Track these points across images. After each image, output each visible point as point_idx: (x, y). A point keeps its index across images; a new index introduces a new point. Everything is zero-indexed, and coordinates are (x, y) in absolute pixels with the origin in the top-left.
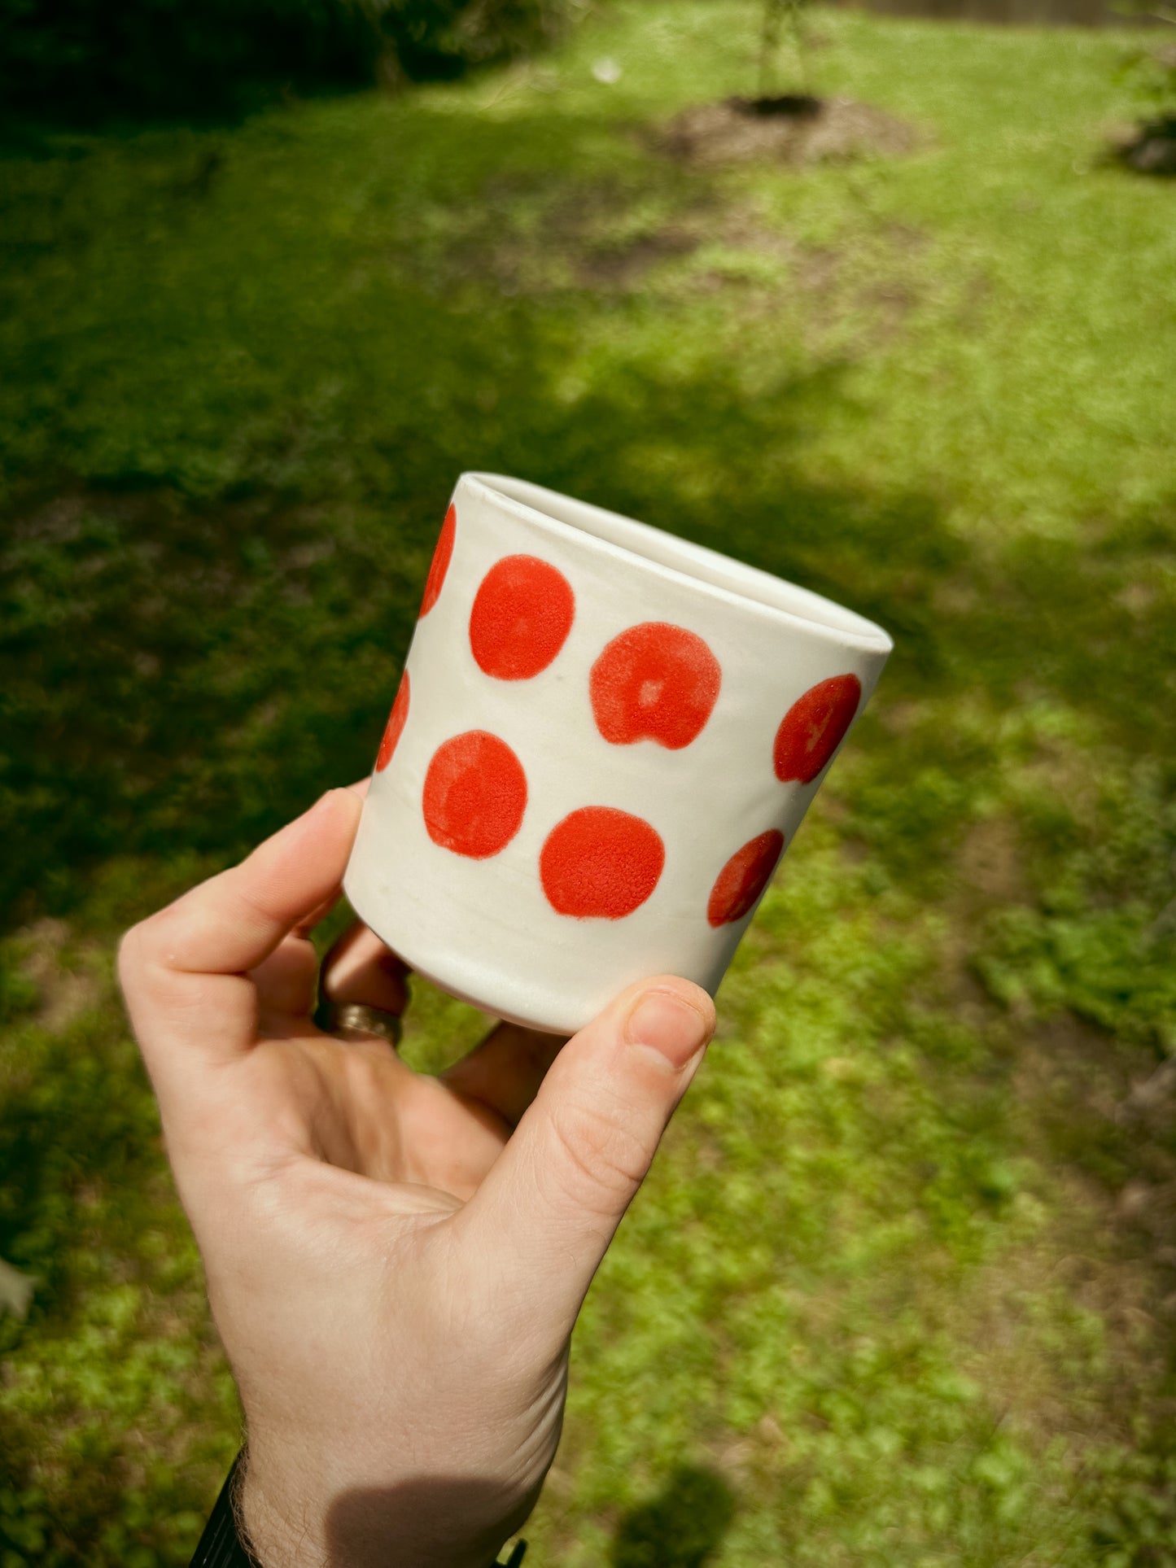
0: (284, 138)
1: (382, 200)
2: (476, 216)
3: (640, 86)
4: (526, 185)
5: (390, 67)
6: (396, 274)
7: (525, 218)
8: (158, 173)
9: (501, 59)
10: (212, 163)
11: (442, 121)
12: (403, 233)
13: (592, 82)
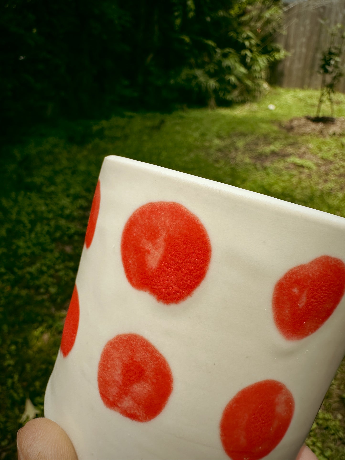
0: (182, 117)
1: (203, 135)
2: (228, 142)
3: (280, 111)
4: (243, 135)
5: (212, 102)
6: (202, 154)
7: (240, 143)
8: (149, 123)
9: (243, 102)
10: (162, 122)
11: (224, 116)
12: (207, 144)
13: (267, 109)
